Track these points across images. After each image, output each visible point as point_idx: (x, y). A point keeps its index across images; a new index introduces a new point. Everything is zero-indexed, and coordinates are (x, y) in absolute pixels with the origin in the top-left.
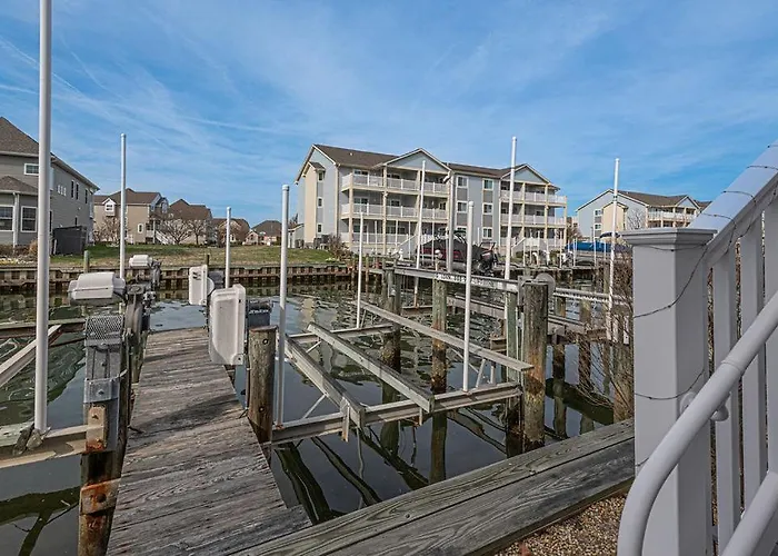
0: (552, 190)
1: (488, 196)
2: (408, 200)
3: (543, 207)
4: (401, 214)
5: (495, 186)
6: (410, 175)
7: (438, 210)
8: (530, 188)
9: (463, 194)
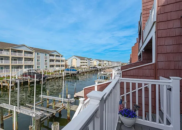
0: (62, 56)
1: (46, 58)
2: (20, 59)
3: (60, 60)
4: (18, 63)
5: (48, 55)
6: (20, 51)
7: (31, 61)
8: (57, 56)
9: (38, 57)
